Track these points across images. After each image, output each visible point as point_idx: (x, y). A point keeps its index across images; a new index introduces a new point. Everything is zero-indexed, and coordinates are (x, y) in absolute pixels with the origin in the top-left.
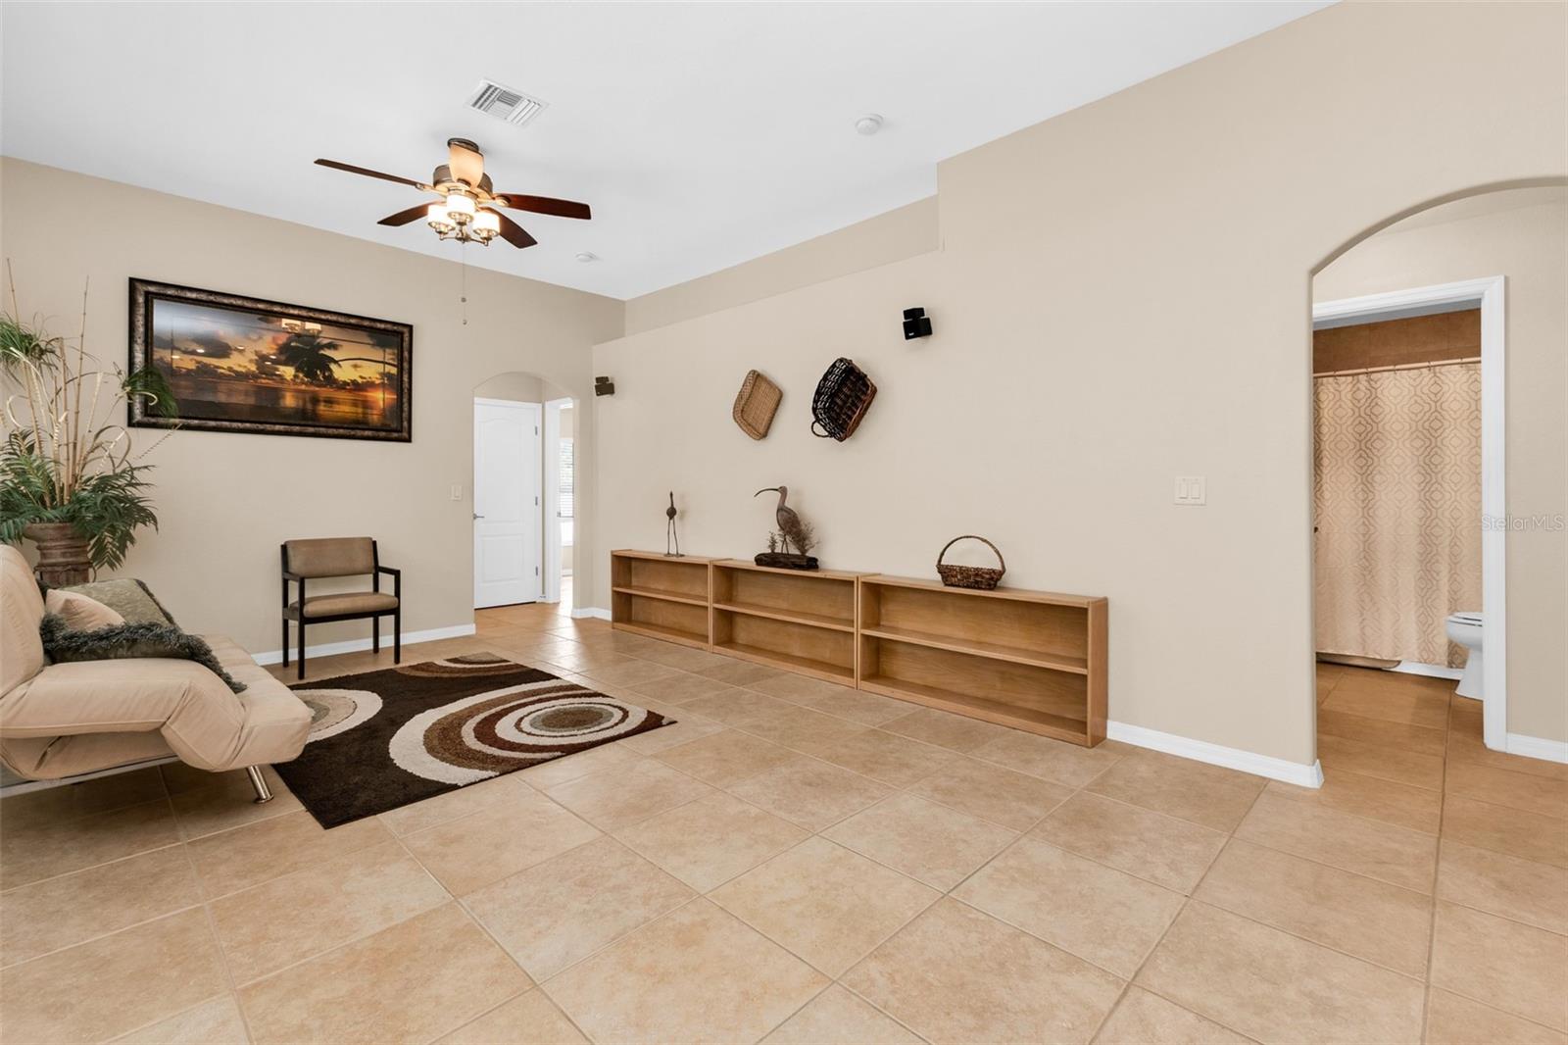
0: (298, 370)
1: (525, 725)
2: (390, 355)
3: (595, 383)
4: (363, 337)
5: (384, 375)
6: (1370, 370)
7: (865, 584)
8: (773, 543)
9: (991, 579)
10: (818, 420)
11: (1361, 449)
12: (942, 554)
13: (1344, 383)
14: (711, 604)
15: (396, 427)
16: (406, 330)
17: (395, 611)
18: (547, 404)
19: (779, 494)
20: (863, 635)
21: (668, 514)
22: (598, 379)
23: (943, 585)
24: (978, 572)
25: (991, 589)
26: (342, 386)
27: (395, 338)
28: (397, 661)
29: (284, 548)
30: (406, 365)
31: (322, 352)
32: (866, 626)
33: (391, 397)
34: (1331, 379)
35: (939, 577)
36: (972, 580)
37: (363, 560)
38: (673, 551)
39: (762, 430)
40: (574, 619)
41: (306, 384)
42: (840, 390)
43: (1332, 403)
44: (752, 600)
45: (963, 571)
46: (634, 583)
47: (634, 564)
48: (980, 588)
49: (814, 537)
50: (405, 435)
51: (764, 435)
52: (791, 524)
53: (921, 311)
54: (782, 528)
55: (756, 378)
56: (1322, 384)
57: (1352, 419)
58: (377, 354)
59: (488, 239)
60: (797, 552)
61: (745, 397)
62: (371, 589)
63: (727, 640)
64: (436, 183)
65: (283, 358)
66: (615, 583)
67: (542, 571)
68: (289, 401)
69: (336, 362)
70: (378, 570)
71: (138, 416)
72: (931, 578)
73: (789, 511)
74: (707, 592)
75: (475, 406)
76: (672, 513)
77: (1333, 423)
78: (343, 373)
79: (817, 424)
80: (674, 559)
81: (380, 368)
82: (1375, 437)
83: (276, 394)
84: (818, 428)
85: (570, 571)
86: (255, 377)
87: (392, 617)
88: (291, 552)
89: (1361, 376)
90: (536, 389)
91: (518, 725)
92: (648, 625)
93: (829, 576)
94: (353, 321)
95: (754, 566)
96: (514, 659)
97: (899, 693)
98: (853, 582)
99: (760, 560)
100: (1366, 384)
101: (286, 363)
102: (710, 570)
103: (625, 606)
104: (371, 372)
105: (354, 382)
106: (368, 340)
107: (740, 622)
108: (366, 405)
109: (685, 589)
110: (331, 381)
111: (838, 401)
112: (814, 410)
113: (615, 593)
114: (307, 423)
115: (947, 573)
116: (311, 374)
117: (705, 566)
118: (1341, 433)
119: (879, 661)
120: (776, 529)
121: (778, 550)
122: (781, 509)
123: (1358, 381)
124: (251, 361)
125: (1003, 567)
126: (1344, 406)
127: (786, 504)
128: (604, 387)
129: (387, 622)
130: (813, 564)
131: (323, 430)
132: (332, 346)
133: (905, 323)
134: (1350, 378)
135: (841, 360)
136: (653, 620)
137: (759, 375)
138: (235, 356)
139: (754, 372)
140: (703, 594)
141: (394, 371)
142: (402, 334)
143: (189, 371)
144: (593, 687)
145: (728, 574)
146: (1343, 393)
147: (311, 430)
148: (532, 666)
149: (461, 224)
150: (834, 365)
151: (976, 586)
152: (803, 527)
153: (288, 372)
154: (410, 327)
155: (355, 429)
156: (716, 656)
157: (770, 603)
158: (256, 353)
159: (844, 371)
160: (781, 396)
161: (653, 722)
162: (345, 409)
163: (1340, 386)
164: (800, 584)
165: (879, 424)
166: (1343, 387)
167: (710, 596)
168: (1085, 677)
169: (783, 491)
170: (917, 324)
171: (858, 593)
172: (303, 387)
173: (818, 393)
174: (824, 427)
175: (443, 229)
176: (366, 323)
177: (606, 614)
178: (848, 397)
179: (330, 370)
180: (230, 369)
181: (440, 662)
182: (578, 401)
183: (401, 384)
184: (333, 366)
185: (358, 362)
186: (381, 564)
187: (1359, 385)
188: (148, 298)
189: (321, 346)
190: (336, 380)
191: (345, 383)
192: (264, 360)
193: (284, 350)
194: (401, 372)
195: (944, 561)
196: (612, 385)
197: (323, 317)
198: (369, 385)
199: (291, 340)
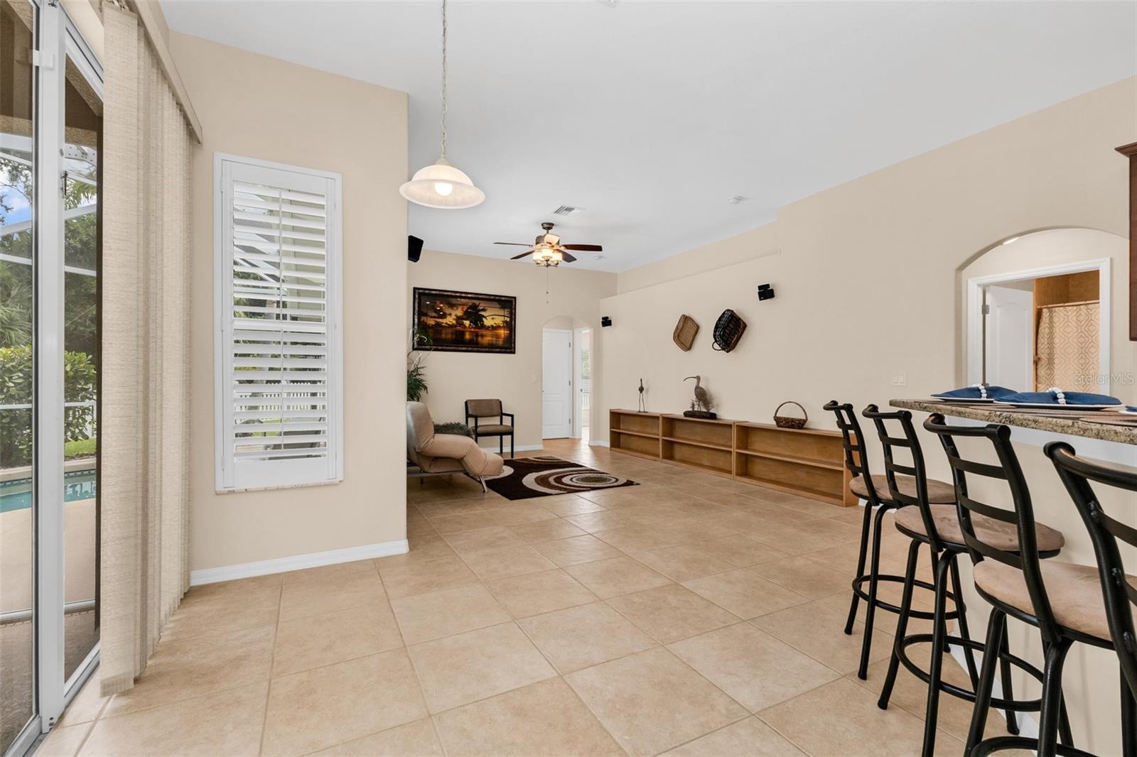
0: (471, 322)
1: (574, 480)
2: (506, 312)
3: (601, 320)
4: (496, 304)
5: (504, 322)
6: (1088, 302)
7: (737, 426)
8: (693, 406)
9: (801, 424)
10: (716, 341)
11: (1082, 353)
12: (777, 411)
13: (1070, 310)
14: (660, 437)
15: (508, 346)
16: (513, 300)
17: (511, 433)
18: (575, 330)
19: (696, 380)
20: (737, 452)
21: (639, 390)
22: (603, 318)
23: (776, 426)
24: (793, 420)
25: (799, 429)
26: (487, 328)
27: (508, 304)
28: (512, 457)
29: (466, 403)
30: (513, 317)
31: (480, 313)
32: (738, 447)
33: (507, 332)
34: (1062, 308)
35: (774, 423)
36: (790, 423)
37: (497, 411)
38: (642, 410)
39: (688, 346)
40: (590, 446)
41: (474, 328)
42: (728, 325)
43: (1062, 324)
44: (682, 435)
45: (786, 420)
46: (621, 427)
47: (622, 417)
48: (794, 428)
49: (715, 403)
50: (513, 350)
51: (689, 348)
52: (702, 395)
53: (768, 286)
54: (697, 397)
55: (686, 319)
56: (1055, 312)
57: (1076, 334)
58: (501, 312)
59: (557, 264)
60: (705, 410)
61: (680, 328)
62: (499, 423)
63: (669, 455)
64: (537, 243)
65: (465, 317)
66: (612, 427)
67: (572, 421)
68: (468, 336)
69: (485, 317)
70: (502, 414)
71: (416, 346)
72: (772, 423)
73: (701, 388)
74: (658, 432)
75: (544, 333)
76: (641, 389)
77: (1063, 336)
78: (488, 322)
79: (715, 344)
80: (643, 414)
81: (502, 318)
82: (1090, 345)
83: (463, 333)
84: (716, 346)
85: (588, 424)
86: (455, 326)
87: (510, 436)
88: (469, 405)
89: (1082, 306)
90: (569, 323)
91: (571, 480)
92: (629, 449)
93: (720, 422)
94: (492, 297)
95: (683, 417)
96: (564, 459)
97: (754, 482)
98: (731, 425)
99: (686, 414)
100: (1086, 311)
101: (466, 320)
102: (661, 420)
103: (616, 439)
104: (499, 321)
105: (492, 326)
106: (498, 306)
107: (677, 448)
108: (498, 336)
109: (648, 430)
110: (483, 326)
111: (727, 331)
112: (715, 336)
113: (611, 431)
114: (474, 346)
115: (777, 419)
116: (475, 323)
117: (657, 418)
118: (1069, 342)
119: (746, 467)
120: (694, 397)
121: (696, 409)
122: (697, 388)
123: (1080, 310)
124: (454, 319)
125: (806, 417)
126: (1070, 325)
127: (700, 385)
128: (606, 322)
129: (507, 439)
130: (713, 416)
131: (480, 349)
132: (484, 310)
133: (759, 293)
134: (1075, 308)
135: (728, 310)
136: (631, 446)
137: (687, 317)
138: (448, 317)
139: (684, 315)
140: (657, 433)
141: (508, 319)
142: (512, 301)
143: (433, 325)
144: (602, 471)
145: (670, 422)
146: (1070, 317)
147: (475, 349)
148: (573, 462)
149: (547, 261)
150: (724, 313)
151: (792, 427)
152: (708, 397)
153: (467, 323)
154: (515, 298)
155: (491, 348)
156: (663, 465)
157: (692, 438)
158: (456, 315)
159: (730, 316)
160: (698, 327)
161: (629, 483)
162: (487, 340)
163: (1067, 312)
164: (708, 427)
165: (748, 342)
166: (1070, 313)
167: (661, 433)
168: (842, 472)
169: (698, 378)
170: (766, 292)
171: (734, 430)
172: (473, 330)
173: (717, 327)
174: (719, 345)
175: (539, 262)
176: (497, 298)
177: (607, 444)
178: (732, 329)
179: (483, 321)
180: (446, 323)
181: (531, 458)
182: (592, 330)
183: (511, 326)
184: (484, 319)
185: (494, 317)
186: (504, 412)
187: (1080, 312)
188: (419, 294)
189: (480, 311)
190: (485, 326)
191: (489, 327)
192: (459, 319)
193: (466, 313)
194: (511, 320)
195: (777, 415)
196: (610, 321)
197: (480, 297)
198: (498, 327)
199: (468, 308)
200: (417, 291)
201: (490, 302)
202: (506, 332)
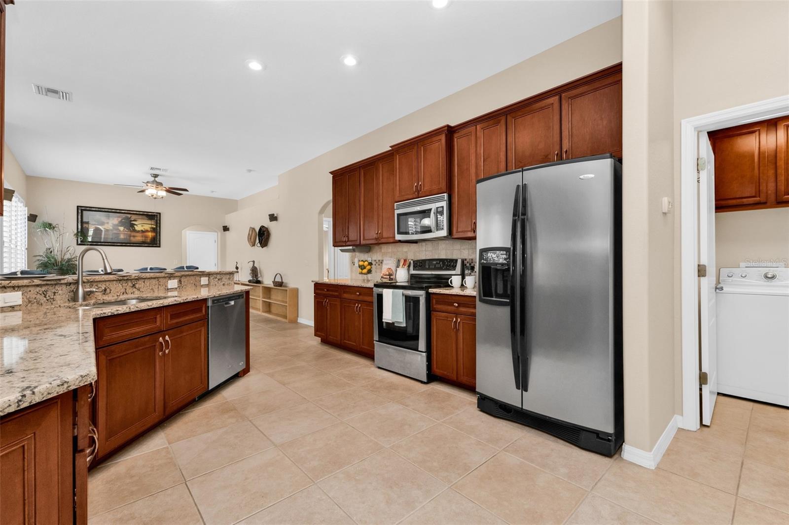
0: (124, 228)
2: (153, 222)
3: (222, 228)
5: (152, 228)
12: (274, 278)
15: (155, 243)
16: (158, 215)
20: (262, 300)
22: (223, 226)
23: (273, 286)
27: (155, 217)
30: (159, 224)
33: (154, 234)
36: (278, 284)
39: (253, 244)
41: (127, 232)
48: (281, 287)
50: (158, 245)
52: (255, 271)
53: (273, 214)
54: (253, 272)
55: (253, 229)
58: (149, 222)
60: (257, 279)
65: (120, 224)
68: (122, 237)
71: (79, 242)
72: (272, 284)
78: (138, 228)
81: (150, 226)
83: (118, 235)
84: (259, 244)
86: (112, 230)
94: (141, 213)
101: (121, 226)
104: (147, 227)
105: (142, 231)
106: (146, 218)
108: (146, 237)
110: (134, 231)
112: (258, 238)
115: (274, 282)
116: (129, 229)
122: (253, 267)
124: (111, 226)
125: (282, 281)
127: (254, 265)
128: (226, 229)
131: (132, 245)
132: (135, 221)
133: (269, 218)
135: (262, 225)
138: (106, 225)
141: (154, 226)
143: (93, 229)
147: (129, 245)
152: (257, 272)
153: (122, 228)
154: (160, 214)
155: (142, 244)
158: (112, 224)
159: (263, 228)
160: (256, 234)
162: (139, 238)
169: (254, 262)
170: (273, 218)
173: (259, 234)
176: (145, 213)
180: (105, 228)
182: (217, 233)
183: (157, 230)
184: (135, 226)
185: (143, 225)
188: (82, 211)
189: (131, 221)
190: (136, 230)
191: (139, 231)
192: (114, 225)
193: (121, 222)
194: (157, 227)
195: (276, 280)
196: (228, 228)
197: (132, 212)
198: (147, 231)
199: (122, 219)
200: (79, 208)
201: (138, 216)
202: (152, 234)
